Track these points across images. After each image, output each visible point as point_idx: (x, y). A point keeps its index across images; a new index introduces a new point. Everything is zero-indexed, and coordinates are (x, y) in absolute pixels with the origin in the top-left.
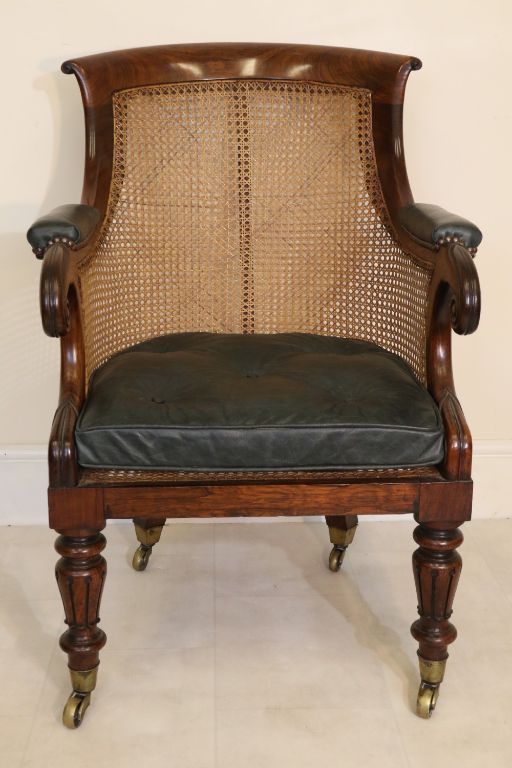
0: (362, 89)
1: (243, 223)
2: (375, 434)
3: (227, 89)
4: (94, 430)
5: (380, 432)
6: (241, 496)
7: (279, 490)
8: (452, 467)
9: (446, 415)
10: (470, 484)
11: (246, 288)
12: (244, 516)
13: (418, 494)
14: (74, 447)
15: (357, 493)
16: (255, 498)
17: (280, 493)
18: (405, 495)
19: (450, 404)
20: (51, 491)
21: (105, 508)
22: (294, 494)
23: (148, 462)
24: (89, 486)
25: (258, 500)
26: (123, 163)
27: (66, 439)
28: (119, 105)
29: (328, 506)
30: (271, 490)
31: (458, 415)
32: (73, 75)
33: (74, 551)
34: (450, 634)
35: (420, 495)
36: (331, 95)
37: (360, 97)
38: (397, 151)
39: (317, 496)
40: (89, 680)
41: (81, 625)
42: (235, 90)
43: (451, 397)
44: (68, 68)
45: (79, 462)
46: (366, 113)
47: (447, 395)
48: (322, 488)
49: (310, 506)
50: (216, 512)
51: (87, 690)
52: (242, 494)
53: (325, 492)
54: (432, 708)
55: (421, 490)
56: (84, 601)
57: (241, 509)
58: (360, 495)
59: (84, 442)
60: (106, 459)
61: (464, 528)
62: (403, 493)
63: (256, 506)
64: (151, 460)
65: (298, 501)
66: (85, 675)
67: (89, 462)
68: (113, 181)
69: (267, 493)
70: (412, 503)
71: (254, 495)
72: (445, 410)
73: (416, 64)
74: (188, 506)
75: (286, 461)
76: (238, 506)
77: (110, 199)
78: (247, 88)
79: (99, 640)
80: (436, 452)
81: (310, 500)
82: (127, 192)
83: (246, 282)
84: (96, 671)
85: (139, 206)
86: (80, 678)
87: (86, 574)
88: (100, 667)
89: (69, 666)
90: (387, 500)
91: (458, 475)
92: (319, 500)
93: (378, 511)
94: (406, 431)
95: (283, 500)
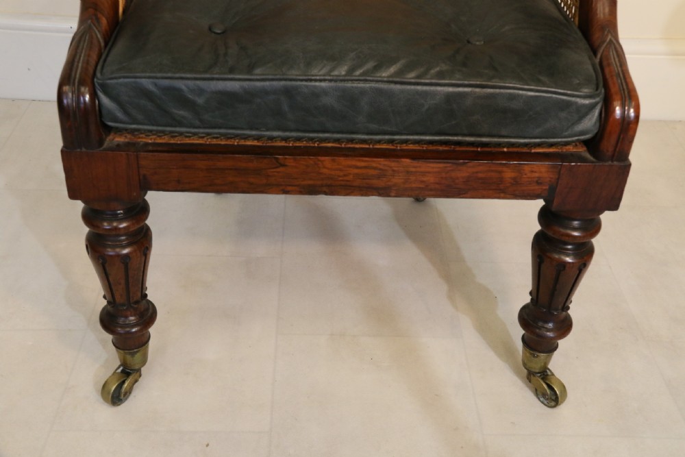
2: (512, 98)
4: (120, 78)
5: (519, 95)
6: (325, 171)
7: (374, 165)
8: (608, 145)
9: (607, 71)
10: (628, 166)
12: (326, 194)
13: (557, 177)
14: (94, 96)
15: (477, 172)
16: (341, 174)
17: (375, 168)
18: (539, 178)
19: (612, 54)
20: (66, 154)
21: (141, 177)
22: (393, 171)
23: (197, 123)
24: (119, 147)
25: (345, 175)
27: (82, 83)
29: (437, 186)
30: (363, 164)
31: (622, 71)
33: (106, 225)
34: (565, 326)
35: (558, 179)
39: (424, 174)
40: (138, 357)
41: (123, 305)
43: (614, 44)
45: (103, 120)
47: (608, 40)
48: (432, 165)
49: (414, 185)
50: (289, 188)
51: (137, 367)
52: (325, 167)
53: (435, 170)
55: (562, 172)
56: (123, 282)
57: (322, 186)
58: (480, 175)
59: (106, 93)
60: (140, 117)
61: (606, 217)
62: (537, 175)
63: (343, 183)
64: (201, 120)
65: (398, 180)
66: (133, 355)
67: (116, 120)
69: (357, 167)
70: (547, 187)
71: (341, 170)
72: (605, 63)
74: (252, 180)
75: (386, 128)
76: (319, 183)
79: (148, 315)
80: (590, 123)
81: (414, 178)
84: (146, 350)
86: (128, 357)
87: (126, 251)
89: (114, 343)
90: (516, 182)
91: (613, 156)
92: (425, 179)
93: (502, 195)
94: (554, 96)
95: (379, 177)
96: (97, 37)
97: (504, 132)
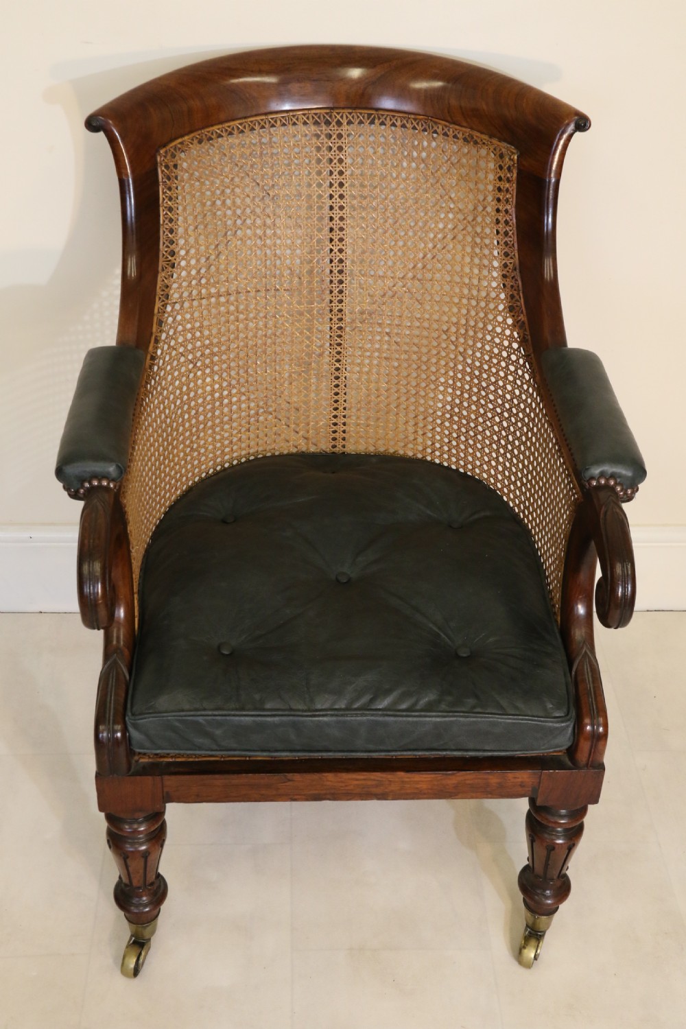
0: (505, 144)
1: (335, 310)
3: (316, 123)
4: (149, 718)
6: (328, 783)
7: (372, 777)
8: (582, 756)
9: (581, 687)
11: (337, 394)
12: (330, 800)
13: (538, 781)
14: (125, 730)
15: (465, 780)
16: (343, 785)
17: (374, 780)
18: (522, 782)
19: (586, 668)
21: (165, 794)
22: (390, 781)
23: (215, 747)
24: (144, 769)
25: (346, 786)
26: (172, 247)
27: (115, 723)
28: (167, 167)
29: (430, 791)
30: (362, 777)
31: (594, 687)
32: (101, 134)
33: (127, 828)
35: (540, 783)
36: (461, 142)
37: (501, 156)
38: (548, 274)
39: (417, 782)
40: (149, 929)
41: (139, 888)
42: (328, 123)
43: (588, 656)
44: (92, 124)
45: (132, 748)
46: (508, 180)
47: (584, 651)
48: (424, 776)
49: (409, 791)
50: (296, 797)
51: (147, 937)
52: (328, 781)
53: (429, 779)
54: (536, 958)
55: (542, 778)
57: (326, 794)
58: (468, 782)
59: (136, 729)
60: (164, 744)
62: (519, 780)
63: (344, 791)
65: (394, 787)
66: (144, 926)
67: (142, 747)
68: (161, 275)
69: (357, 780)
70: (530, 789)
71: (342, 782)
72: (579, 678)
73: (582, 123)
74: (263, 792)
76: (324, 792)
77: (158, 304)
78: (345, 122)
80: (565, 739)
81: (409, 786)
82: (180, 286)
83: (337, 386)
85: (195, 303)
87: (143, 848)
90: (501, 786)
91: (587, 764)
92: (418, 786)
93: (490, 796)
95: (377, 786)
96: (123, 673)
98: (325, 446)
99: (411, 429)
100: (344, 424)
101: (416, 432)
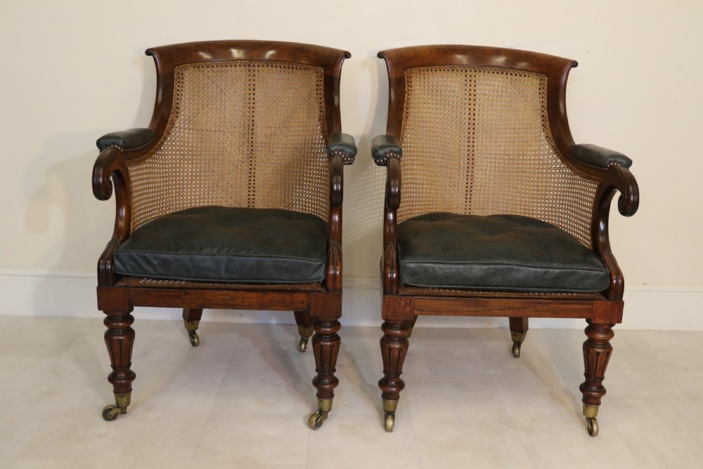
0: (319, 68)
1: (250, 142)
3: (244, 66)
4: (123, 252)
5: (288, 261)
7: (228, 294)
8: (330, 284)
10: (341, 295)
11: (250, 180)
13: (309, 299)
14: (113, 264)
15: (274, 298)
17: (229, 296)
18: (302, 300)
20: (99, 289)
21: (129, 300)
22: (237, 297)
24: (121, 287)
25: (216, 299)
26: (178, 106)
27: (108, 259)
28: (178, 73)
32: (151, 57)
33: (114, 324)
36: (303, 70)
37: (318, 72)
42: (249, 66)
44: (149, 52)
45: (115, 271)
46: (321, 81)
53: (255, 297)
56: (119, 354)
59: (118, 259)
60: (130, 270)
61: (341, 320)
64: (155, 271)
65: (239, 301)
66: (122, 397)
67: (120, 271)
68: (172, 115)
69: (221, 295)
73: (347, 55)
74: (176, 301)
75: (233, 276)
77: (168, 126)
78: (256, 65)
79: (131, 376)
80: (321, 274)
81: (246, 300)
82: (180, 122)
83: (250, 176)
84: (130, 394)
85: (186, 131)
86: (119, 398)
87: (121, 338)
88: (132, 392)
89: (114, 392)
91: (333, 289)
92: (251, 301)
94: (303, 261)
95: (231, 300)
97: (284, 278)
98: (245, 206)
99: (283, 196)
100: (254, 195)
101: (285, 197)
